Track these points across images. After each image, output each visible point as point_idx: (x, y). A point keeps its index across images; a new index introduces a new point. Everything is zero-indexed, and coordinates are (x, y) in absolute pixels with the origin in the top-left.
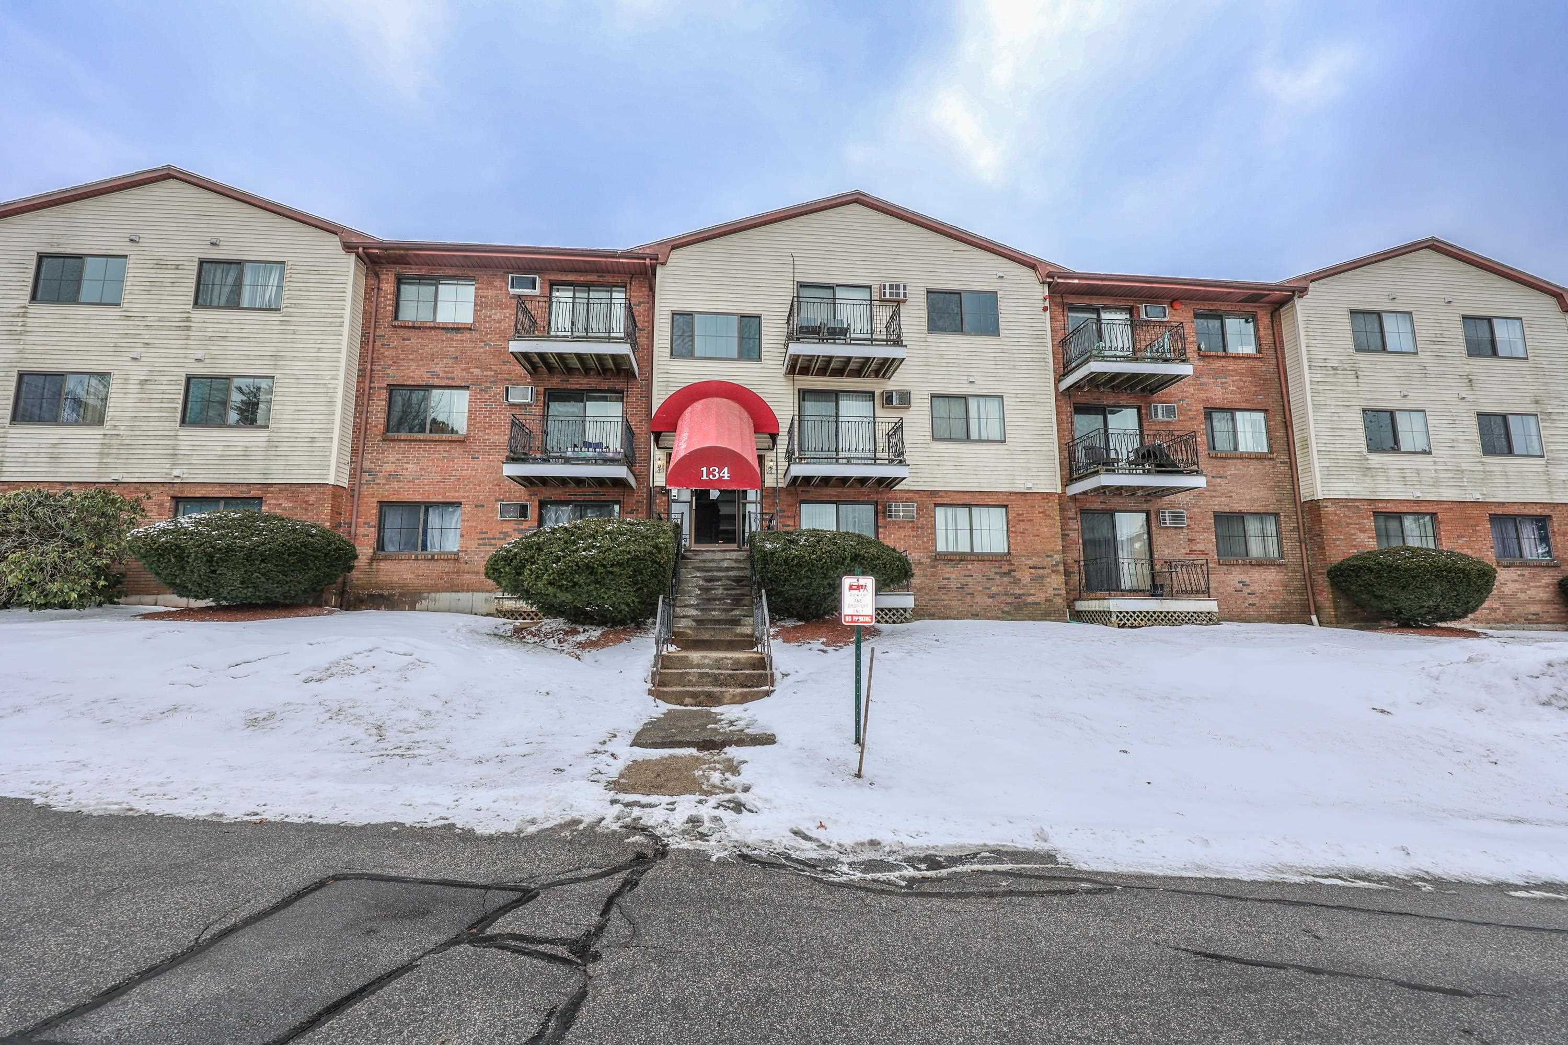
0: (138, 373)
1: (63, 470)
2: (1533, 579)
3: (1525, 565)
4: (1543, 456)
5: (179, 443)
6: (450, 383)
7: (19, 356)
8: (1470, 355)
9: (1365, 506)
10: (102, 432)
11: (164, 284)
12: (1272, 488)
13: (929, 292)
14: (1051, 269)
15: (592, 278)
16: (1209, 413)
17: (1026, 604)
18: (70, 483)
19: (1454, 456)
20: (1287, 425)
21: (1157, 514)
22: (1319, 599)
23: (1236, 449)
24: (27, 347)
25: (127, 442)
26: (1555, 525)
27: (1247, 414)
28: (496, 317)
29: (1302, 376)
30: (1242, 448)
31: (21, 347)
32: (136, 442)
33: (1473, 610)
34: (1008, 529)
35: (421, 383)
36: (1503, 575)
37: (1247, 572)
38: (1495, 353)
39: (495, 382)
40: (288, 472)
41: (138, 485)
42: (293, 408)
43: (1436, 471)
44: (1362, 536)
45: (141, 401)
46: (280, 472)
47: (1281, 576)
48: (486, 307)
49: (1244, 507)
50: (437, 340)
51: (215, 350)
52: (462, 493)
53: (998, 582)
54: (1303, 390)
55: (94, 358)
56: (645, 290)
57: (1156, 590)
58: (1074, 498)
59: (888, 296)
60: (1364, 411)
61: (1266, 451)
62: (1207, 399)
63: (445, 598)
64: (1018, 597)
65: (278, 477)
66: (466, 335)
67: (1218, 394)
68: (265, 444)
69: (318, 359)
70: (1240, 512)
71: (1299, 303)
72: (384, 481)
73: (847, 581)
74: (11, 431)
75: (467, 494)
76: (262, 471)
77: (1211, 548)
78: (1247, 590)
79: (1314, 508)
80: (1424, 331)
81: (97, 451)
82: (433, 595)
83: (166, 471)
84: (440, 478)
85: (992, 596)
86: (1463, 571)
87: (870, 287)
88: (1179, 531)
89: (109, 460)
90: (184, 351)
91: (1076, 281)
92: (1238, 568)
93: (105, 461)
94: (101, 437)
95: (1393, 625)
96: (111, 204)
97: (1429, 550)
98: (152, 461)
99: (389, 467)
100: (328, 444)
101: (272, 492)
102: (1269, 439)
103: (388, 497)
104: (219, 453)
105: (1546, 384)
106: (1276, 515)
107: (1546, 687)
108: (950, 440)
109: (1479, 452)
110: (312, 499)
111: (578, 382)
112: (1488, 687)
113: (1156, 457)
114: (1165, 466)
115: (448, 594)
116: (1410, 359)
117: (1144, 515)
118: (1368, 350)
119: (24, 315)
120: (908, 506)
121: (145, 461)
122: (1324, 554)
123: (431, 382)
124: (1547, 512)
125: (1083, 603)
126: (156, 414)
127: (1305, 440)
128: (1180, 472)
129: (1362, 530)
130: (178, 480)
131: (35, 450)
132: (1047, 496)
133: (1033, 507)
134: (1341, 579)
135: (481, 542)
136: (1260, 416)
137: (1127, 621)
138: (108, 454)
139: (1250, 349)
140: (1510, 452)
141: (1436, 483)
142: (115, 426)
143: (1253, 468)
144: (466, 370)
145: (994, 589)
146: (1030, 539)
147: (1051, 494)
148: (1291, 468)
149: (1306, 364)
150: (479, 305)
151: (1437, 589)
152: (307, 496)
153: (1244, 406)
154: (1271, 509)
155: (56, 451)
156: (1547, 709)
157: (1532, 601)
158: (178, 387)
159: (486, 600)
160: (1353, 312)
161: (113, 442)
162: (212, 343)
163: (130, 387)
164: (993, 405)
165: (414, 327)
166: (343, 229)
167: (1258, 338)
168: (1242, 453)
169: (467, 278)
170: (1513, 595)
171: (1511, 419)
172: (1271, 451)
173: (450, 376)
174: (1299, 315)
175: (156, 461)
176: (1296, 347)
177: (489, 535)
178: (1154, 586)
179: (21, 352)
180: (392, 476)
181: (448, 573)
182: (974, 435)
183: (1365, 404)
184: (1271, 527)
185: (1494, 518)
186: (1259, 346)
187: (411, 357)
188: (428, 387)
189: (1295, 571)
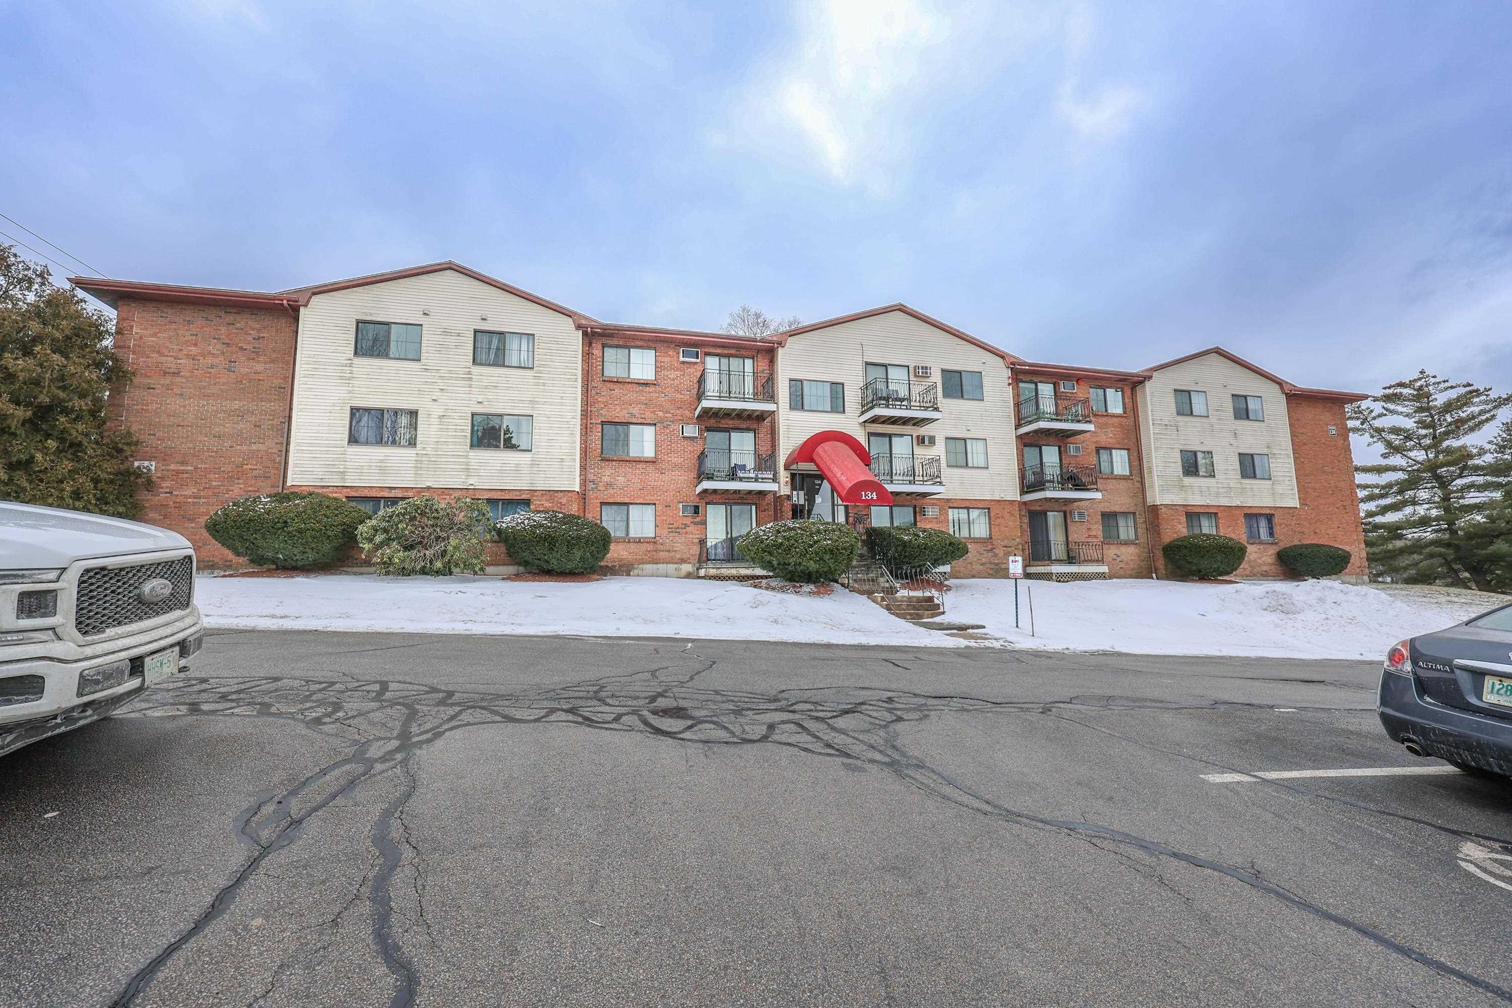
0: (437, 410)
1: (389, 478)
2: (1264, 551)
3: (1261, 543)
4: (1270, 479)
5: (470, 460)
6: (643, 421)
7: (350, 395)
8: (1236, 418)
9: (1181, 509)
10: (415, 452)
11: (451, 347)
12: (1132, 497)
13: (943, 371)
14: (1014, 360)
15: (732, 351)
16: (1098, 450)
17: (1001, 569)
18: (395, 488)
19: (1227, 479)
20: (1140, 459)
21: (1071, 513)
22: (1157, 564)
23: (1112, 473)
24: (354, 389)
25: (433, 459)
26: (1276, 520)
27: (1118, 451)
28: (671, 377)
29: (1149, 429)
30: (1115, 473)
31: (351, 389)
32: (439, 460)
33: (1236, 569)
34: (990, 523)
35: (623, 421)
36: (1251, 549)
37: (1119, 549)
38: (1248, 418)
39: (673, 421)
40: (547, 482)
41: (443, 490)
42: (546, 438)
43: (1218, 488)
44: (1180, 526)
45: (441, 430)
46: (541, 482)
47: (1137, 551)
48: (664, 370)
49: (1117, 508)
50: (633, 391)
51: (490, 396)
52: (655, 497)
53: (986, 556)
54: (1149, 438)
55: (404, 398)
56: (767, 361)
57: (1071, 559)
58: (1025, 503)
59: (920, 374)
60: (1181, 451)
61: (1128, 474)
62: (1097, 442)
63: (649, 568)
64: (997, 564)
65: (541, 485)
66: (652, 389)
67: (1103, 440)
68: (530, 463)
69: (562, 404)
70: (1115, 512)
71: (1148, 384)
72: (604, 488)
73: (1011, 558)
74: (349, 450)
75: (659, 498)
76: (530, 482)
77: (1100, 534)
78: (1119, 559)
79: (1154, 509)
80: (1213, 404)
81: (413, 465)
82: (641, 566)
83: (464, 480)
84: (641, 487)
85: (982, 564)
86: (1231, 548)
87: (908, 367)
88: (1082, 523)
89: (422, 472)
90: (468, 395)
91: (1027, 368)
92: (1114, 546)
93: (419, 472)
94: (415, 455)
95: (1195, 578)
96: (407, 286)
97: (1214, 535)
98: (452, 473)
99: (605, 479)
100: (573, 464)
101: (537, 496)
102: (1130, 467)
103: (607, 499)
104: (499, 468)
105: (1273, 436)
106: (1134, 514)
107: (1265, 603)
108: (957, 466)
109: (1239, 477)
110: (564, 501)
111: (730, 423)
112: (1243, 603)
113: (1075, 480)
114: (1079, 486)
115: (651, 565)
116: (1204, 420)
117: (1062, 513)
118: (1183, 415)
119: (351, 365)
120: (934, 508)
121: (447, 473)
122: (1160, 537)
123: (630, 421)
124: (1272, 512)
125: (1032, 568)
126: (452, 440)
127: (1150, 468)
128: (1088, 490)
129: (1180, 523)
130: (472, 487)
131: (368, 464)
132: (1012, 502)
133: (1004, 509)
134: (1171, 552)
135: (670, 530)
136: (1125, 453)
137: (1061, 578)
138: (421, 468)
139: (1119, 410)
140: (1255, 477)
141: (1217, 495)
142: (424, 448)
143: (1123, 485)
144: (654, 412)
145: (984, 560)
146: (1003, 529)
147: (1014, 501)
148: (1142, 485)
149: (1151, 423)
150: (658, 368)
151: (1219, 558)
152: (561, 499)
153: (1117, 446)
154: (1132, 510)
155: (383, 465)
156: (1266, 612)
157: (1265, 564)
158: (467, 421)
159: (676, 569)
160: (1176, 390)
161: (423, 459)
162: (488, 390)
163: (432, 420)
164: (981, 443)
165: (617, 382)
166: (575, 313)
167: (1124, 404)
168: (1116, 475)
169: (649, 348)
170: (1255, 561)
171: (1255, 456)
172: (1131, 475)
173: (643, 416)
174: (1147, 392)
175: (455, 473)
176: (1146, 412)
177: (675, 526)
178: (1069, 557)
179: (350, 392)
180: (609, 485)
181: (649, 551)
182: (970, 464)
183: (1182, 447)
184: (1131, 523)
185: (1246, 515)
186: (1125, 408)
187: (616, 402)
188: (628, 424)
189: (1144, 548)
